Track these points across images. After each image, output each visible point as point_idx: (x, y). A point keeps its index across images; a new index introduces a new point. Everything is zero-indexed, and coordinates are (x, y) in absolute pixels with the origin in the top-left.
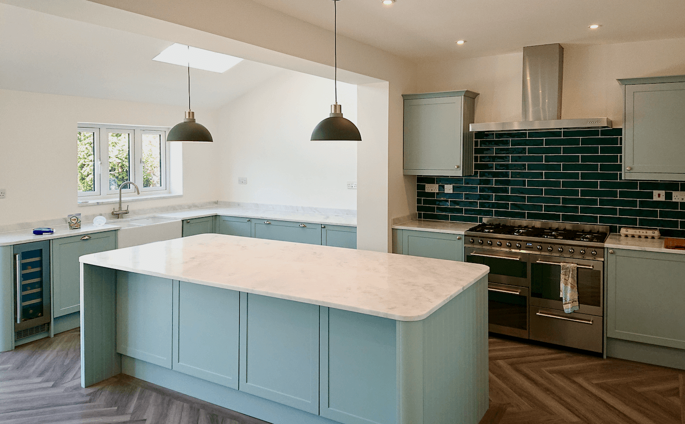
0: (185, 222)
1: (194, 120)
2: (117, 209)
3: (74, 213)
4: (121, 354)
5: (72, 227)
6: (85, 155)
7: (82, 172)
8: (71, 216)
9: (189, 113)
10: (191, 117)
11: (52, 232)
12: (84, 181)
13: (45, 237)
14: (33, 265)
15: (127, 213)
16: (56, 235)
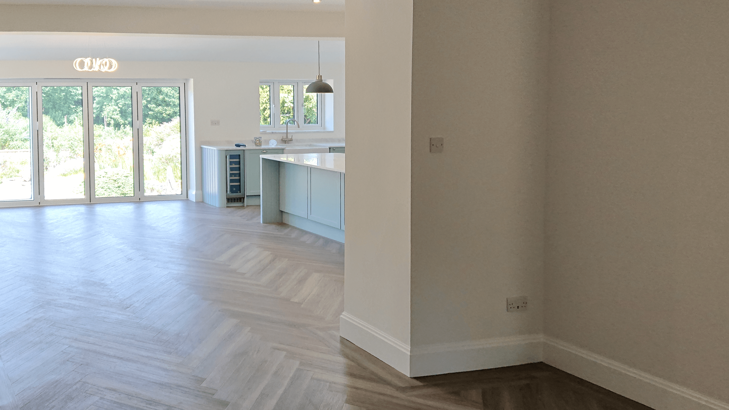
0: (331, 149)
1: (321, 80)
2: (285, 137)
3: (258, 136)
4: (282, 211)
5: (256, 145)
6: (267, 100)
7: (265, 114)
8: (256, 139)
9: (319, 76)
10: (320, 78)
11: (245, 146)
12: (266, 122)
13: (242, 148)
14: (235, 163)
15: (291, 140)
16: (247, 148)
